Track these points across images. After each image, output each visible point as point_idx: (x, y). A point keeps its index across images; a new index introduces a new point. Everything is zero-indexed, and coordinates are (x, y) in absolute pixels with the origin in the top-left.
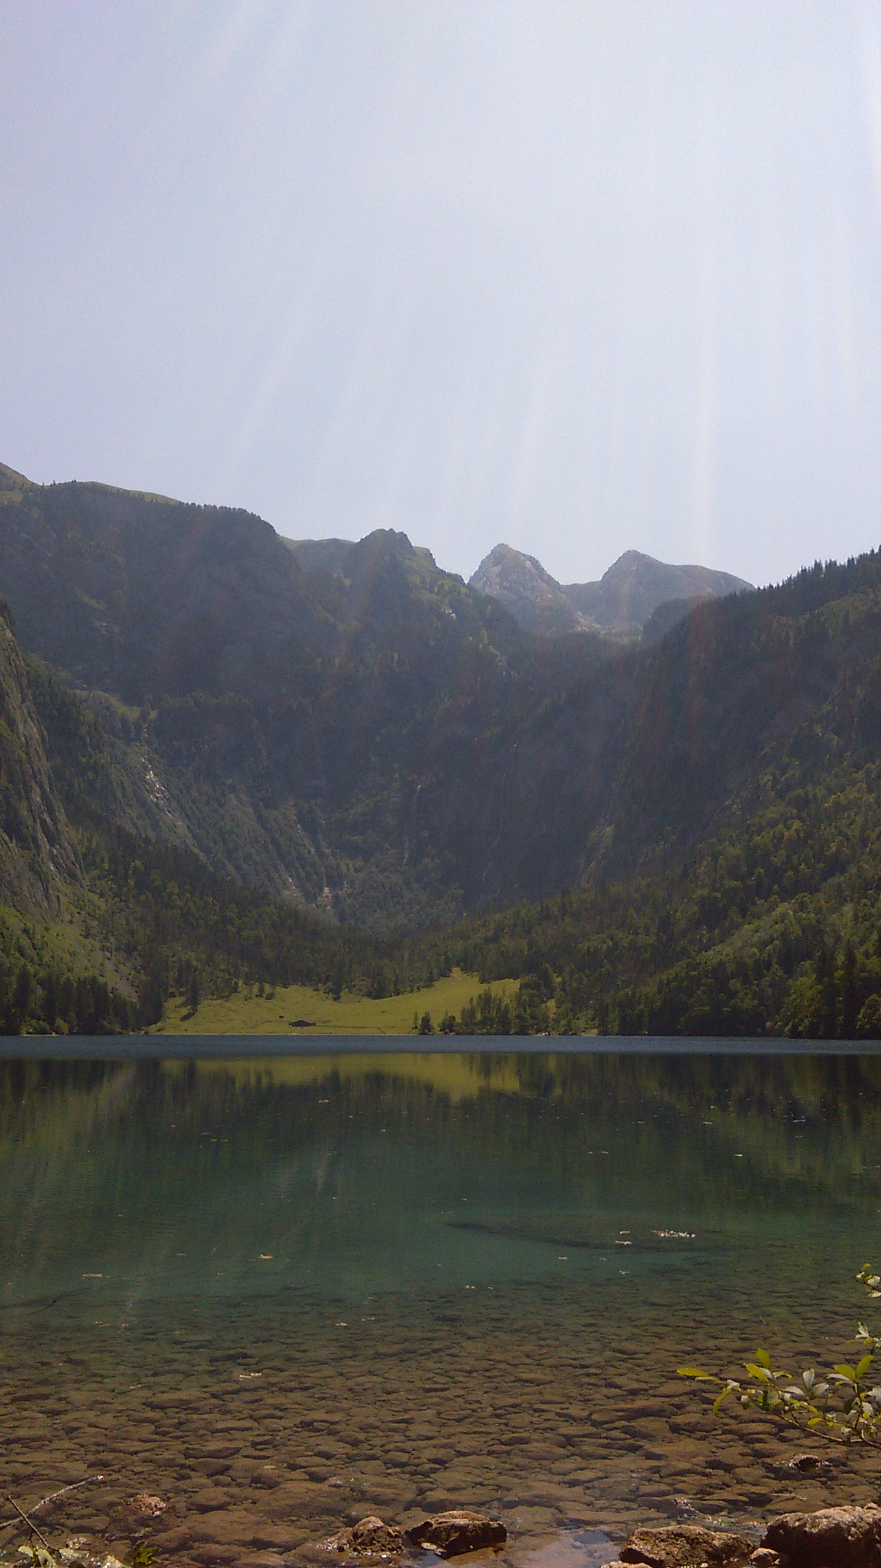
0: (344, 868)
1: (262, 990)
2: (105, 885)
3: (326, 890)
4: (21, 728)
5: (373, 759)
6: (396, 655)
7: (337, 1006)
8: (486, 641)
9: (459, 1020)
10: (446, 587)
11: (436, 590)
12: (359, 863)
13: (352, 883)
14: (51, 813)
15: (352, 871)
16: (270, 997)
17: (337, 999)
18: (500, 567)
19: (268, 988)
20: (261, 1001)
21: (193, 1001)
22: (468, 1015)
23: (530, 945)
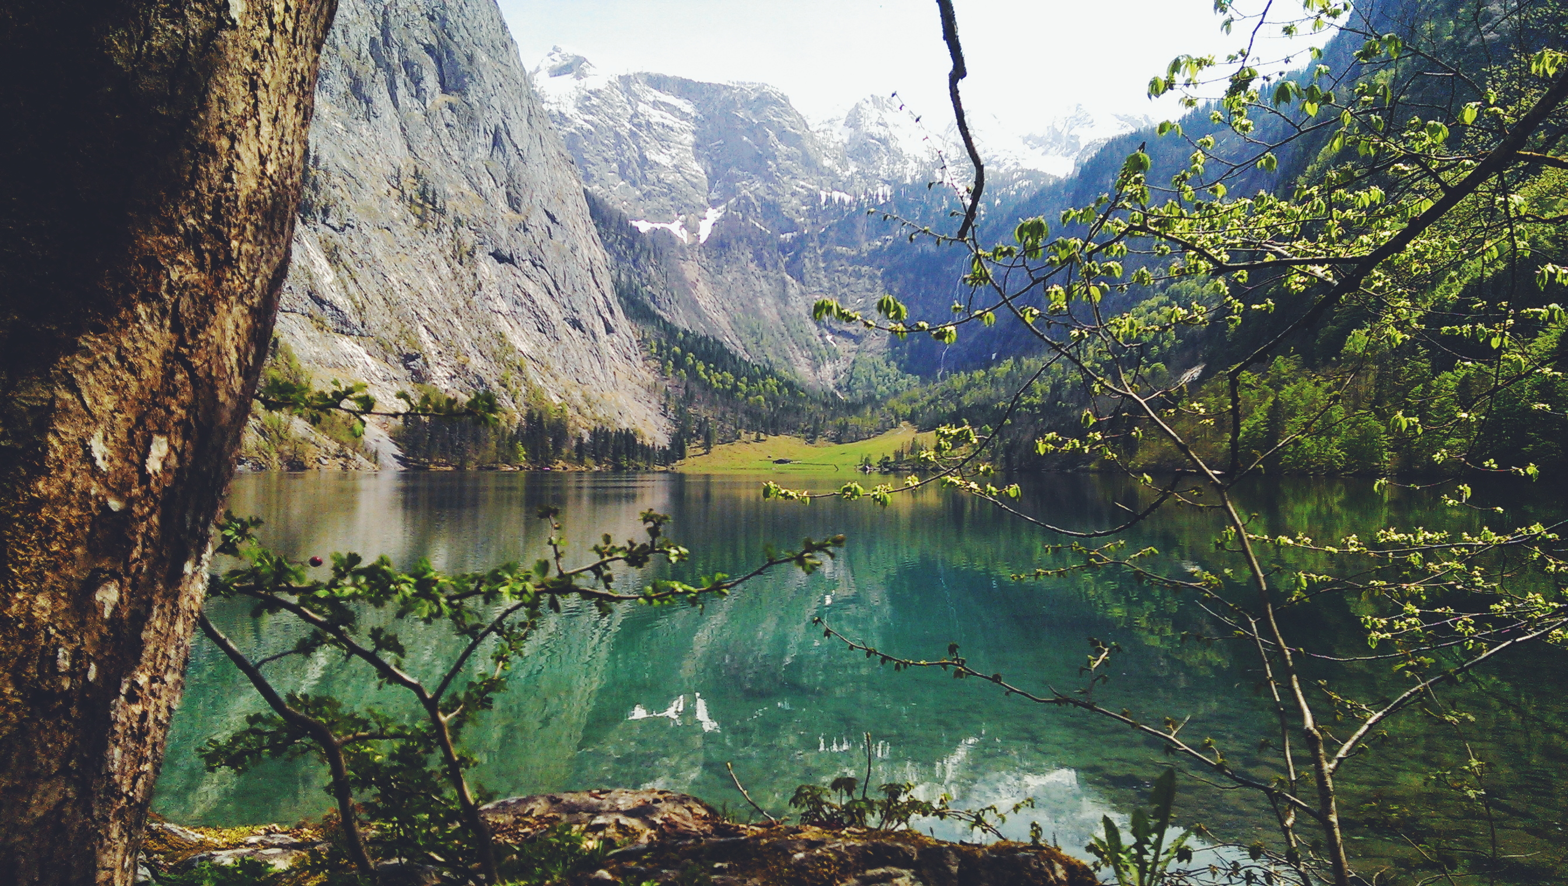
2: (653, 364)
4: (586, 252)
9: (892, 459)
14: (611, 312)
19: (762, 436)
21: (707, 446)
22: (899, 455)
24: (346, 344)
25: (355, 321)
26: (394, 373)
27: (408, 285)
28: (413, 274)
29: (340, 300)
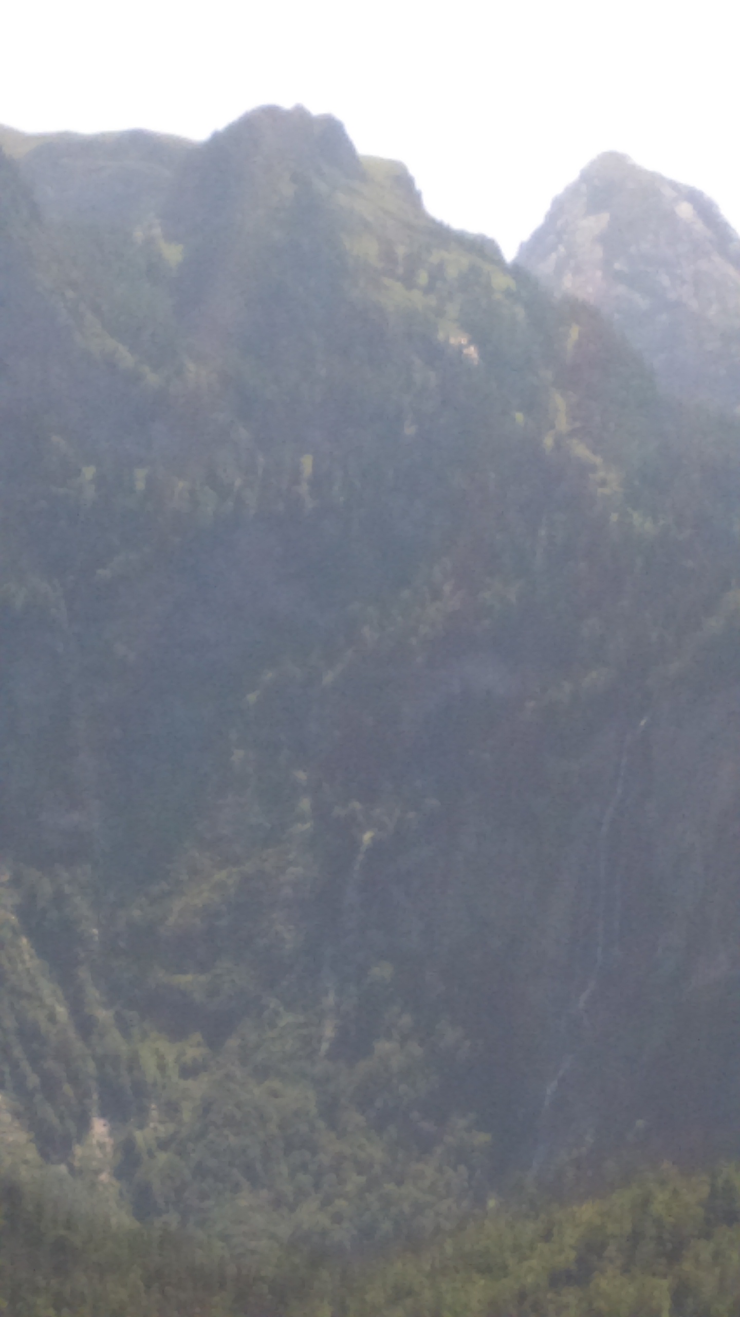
0: (149, 1063)
3: (99, 1128)
5: (238, 755)
6: (307, 463)
8: (563, 424)
10: (452, 272)
11: (423, 278)
12: (194, 1050)
13: (171, 1109)
15: (173, 1073)
18: (605, 217)
23: (681, 1293)
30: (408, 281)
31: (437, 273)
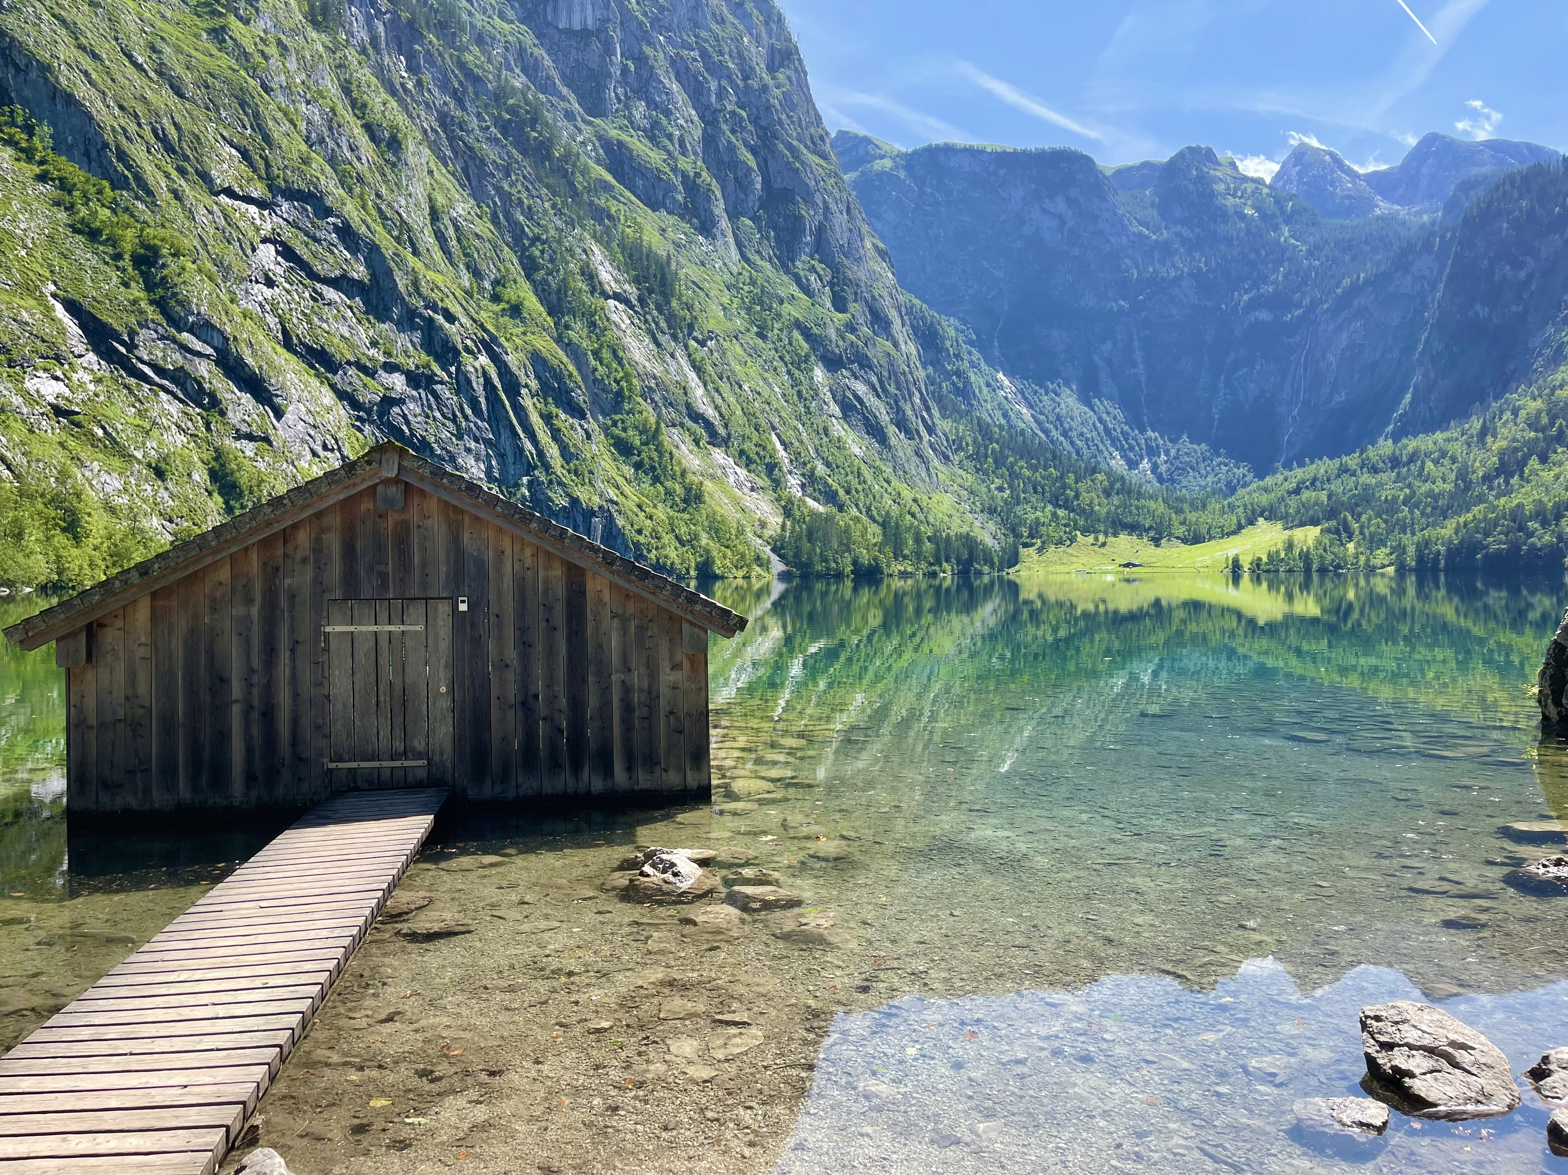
0: (1161, 439)
1: (1096, 539)
2: (970, 463)
3: (1146, 459)
4: (903, 347)
7: (1159, 551)
9: (1265, 560)
10: (1250, 190)
11: (1240, 193)
12: (1174, 435)
14: (928, 409)
15: (1168, 442)
16: (1104, 545)
17: (1157, 546)
18: (1300, 166)
20: (1096, 548)
21: (1043, 549)
23: (1329, 497)
24: (718, 455)
25: (722, 431)
26: (760, 482)
27: (759, 393)
28: (761, 383)
29: (710, 413)
30: (1234, 196)
31: (1244, 191)
